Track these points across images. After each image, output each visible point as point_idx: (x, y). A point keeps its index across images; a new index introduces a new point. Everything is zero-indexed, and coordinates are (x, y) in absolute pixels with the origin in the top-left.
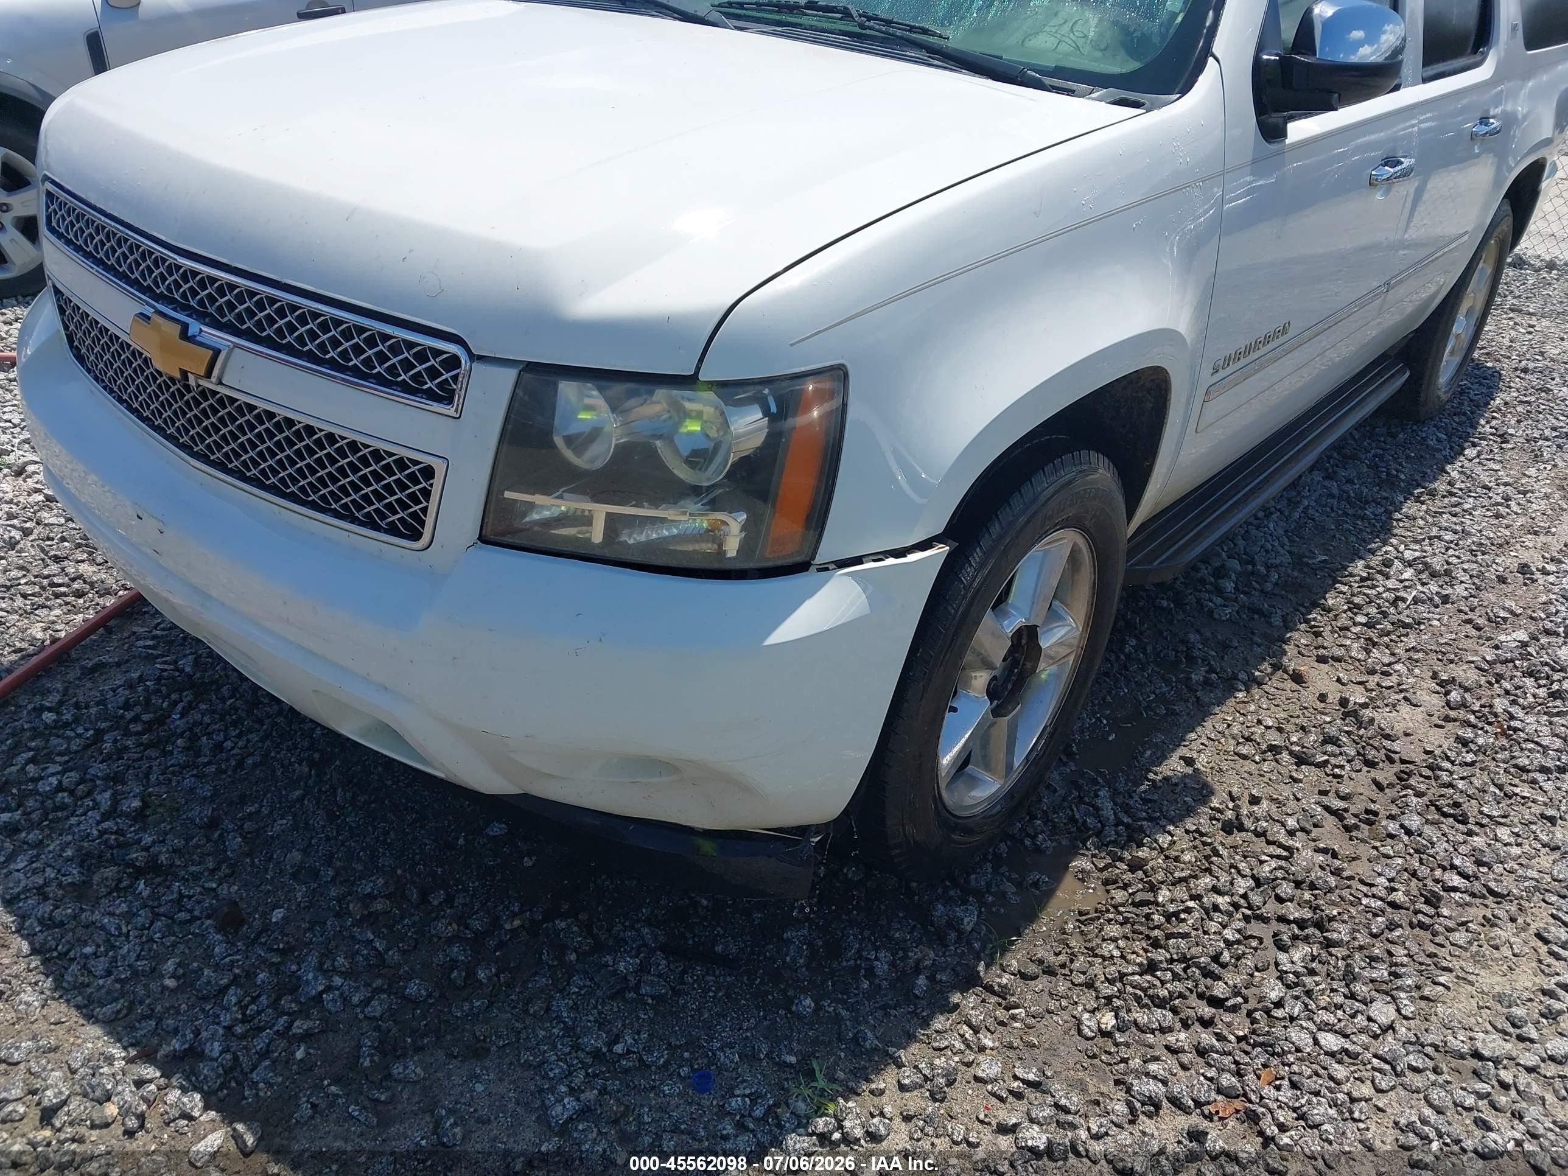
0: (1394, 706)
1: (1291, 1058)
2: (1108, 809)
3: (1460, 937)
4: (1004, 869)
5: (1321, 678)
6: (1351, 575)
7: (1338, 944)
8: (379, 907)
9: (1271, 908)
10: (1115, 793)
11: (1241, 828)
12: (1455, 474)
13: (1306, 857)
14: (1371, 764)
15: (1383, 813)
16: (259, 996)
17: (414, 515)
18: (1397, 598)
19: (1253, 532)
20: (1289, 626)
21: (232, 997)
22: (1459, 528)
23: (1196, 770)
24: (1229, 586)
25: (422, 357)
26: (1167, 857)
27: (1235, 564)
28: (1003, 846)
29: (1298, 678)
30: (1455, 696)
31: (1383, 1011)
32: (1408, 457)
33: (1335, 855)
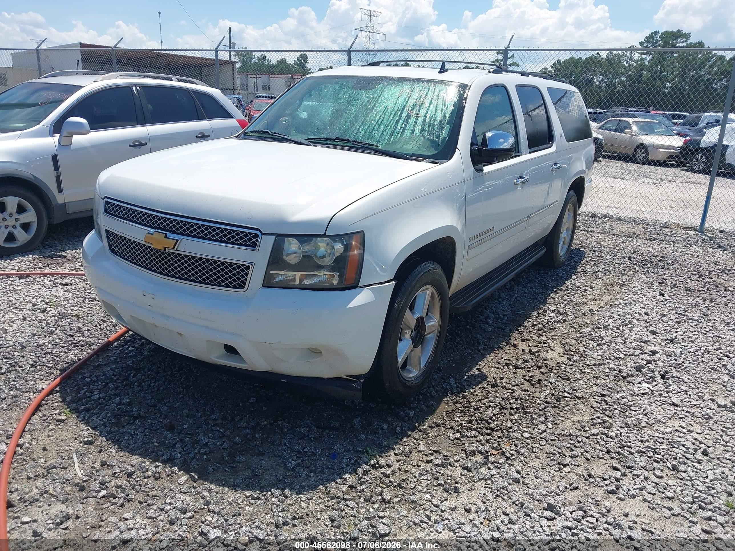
0: (547, 351)
1: (515, 440)
2: (454, 384)
3: (567, 408)
4: (422, 402)
5: (522, 346)
6: (532, 316)
7: (529, 413)
8: (219, 422)
9: (508, 406)
10: (456, 380)
11: (498, 386)
12: (568, 284)
13: (518, 393)
14: (539, 367)
15: (543, 380)
16: (187, 445)
17: (242, 282)
18: (549, 321)
19: (498, 305)
20: (511, 331)
21: (178, 445)
22: (569, 300)
23: (482, 372)
24: (490, 321)
25: (246, 236)
26: (474, 395)
27: (492, 315)
28: (421, 396)
29: (515, 346)
30: (567, 347)
31: (542, 427)
32: (552, 280)
33: (528, 391)
